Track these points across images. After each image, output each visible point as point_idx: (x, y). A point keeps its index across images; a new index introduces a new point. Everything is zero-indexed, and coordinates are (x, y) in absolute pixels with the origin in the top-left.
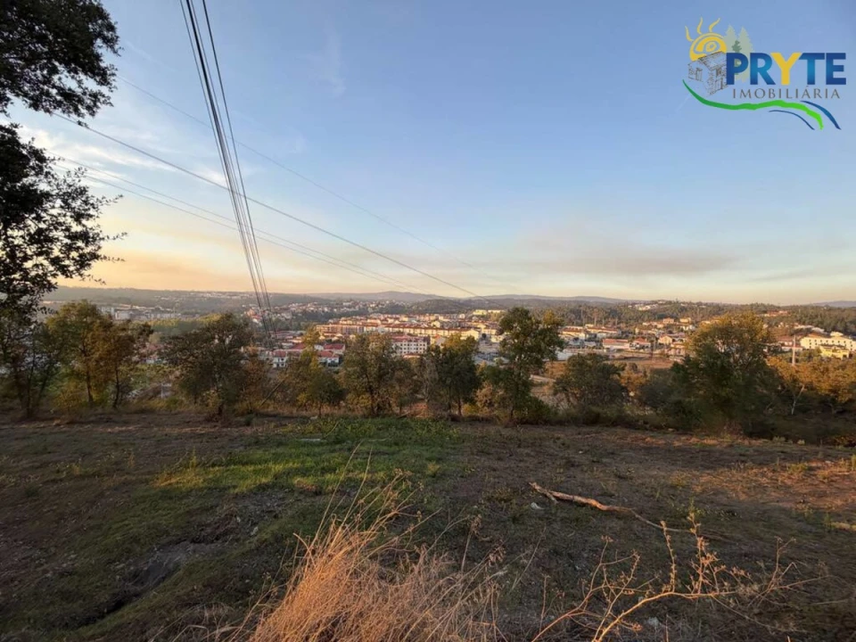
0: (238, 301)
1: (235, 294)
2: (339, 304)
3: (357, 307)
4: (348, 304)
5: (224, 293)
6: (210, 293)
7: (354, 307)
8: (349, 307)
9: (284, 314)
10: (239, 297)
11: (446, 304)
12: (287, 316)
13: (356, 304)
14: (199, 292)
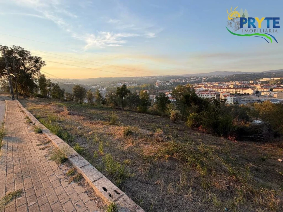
0: (154, 79)
1: (153, 77)
2: (189, 78)
3: (197, 80)
4: (193, 78)
5: (150, 77)
6: (146, 77)
7: (196, 80)
8: (193, 80)
9: (167, 84)
10: (154, 78)
11: (244, 76)
12: (168, 84)
13: (197, 78)
14: (143, 77)
